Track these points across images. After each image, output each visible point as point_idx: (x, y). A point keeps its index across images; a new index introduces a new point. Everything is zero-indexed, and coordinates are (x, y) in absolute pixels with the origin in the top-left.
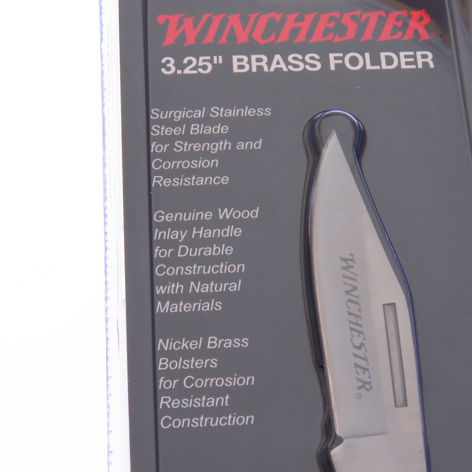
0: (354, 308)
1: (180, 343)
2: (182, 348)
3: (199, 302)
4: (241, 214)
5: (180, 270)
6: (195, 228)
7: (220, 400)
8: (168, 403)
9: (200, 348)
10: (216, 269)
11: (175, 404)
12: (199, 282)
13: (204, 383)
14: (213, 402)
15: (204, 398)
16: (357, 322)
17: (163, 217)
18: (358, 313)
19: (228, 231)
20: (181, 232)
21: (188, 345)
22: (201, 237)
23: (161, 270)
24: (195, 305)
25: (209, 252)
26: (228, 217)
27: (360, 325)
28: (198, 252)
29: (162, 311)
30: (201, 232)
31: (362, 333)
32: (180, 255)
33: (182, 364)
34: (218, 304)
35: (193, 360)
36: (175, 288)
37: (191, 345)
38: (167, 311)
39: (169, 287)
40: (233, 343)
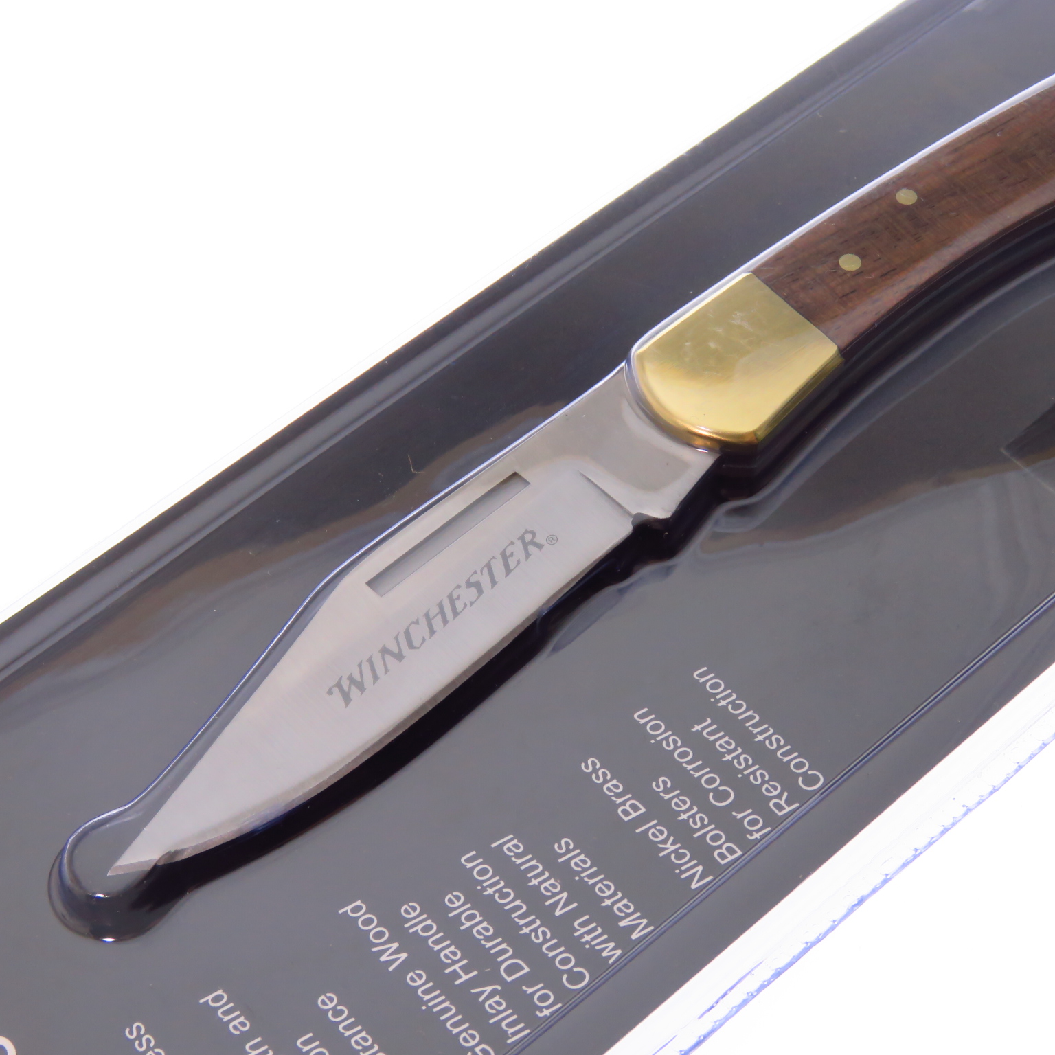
0: (419, 632)
1: (673, 856)
2: (678, 845)
3: (581, 879)
4: (374, 929)
5: (550, 949)
6: (457, 982)
7: (710, 734)
8: (781, 799)
9: (655, 822)
10: (504, 895)
11: (773, 791)
12: (547, 903)
13: (704, 775)
14: (722, 742)
15: (728, 757)
16: (437, 614)
17: (477, 1050)
18: (423, 622)
19: (419, 927)
20: (481, 999)
21: (665, 841)
22: (465, 962)
23: (575, 978)
24: (591, 882)
25: (481, 928)
26: (395, 945)
27: (441, 606)
28: (496, 945)
29: (645, 921)
30: (456, 967)
31: (450, 597)
32: (523, 969)
33: (703, 826)
34: (560, 848)
35: (684, 817)
36: (587, 932)
37: (661, 838)
38: (638, 914)
39: (593, 943)
40: (606, 781)
